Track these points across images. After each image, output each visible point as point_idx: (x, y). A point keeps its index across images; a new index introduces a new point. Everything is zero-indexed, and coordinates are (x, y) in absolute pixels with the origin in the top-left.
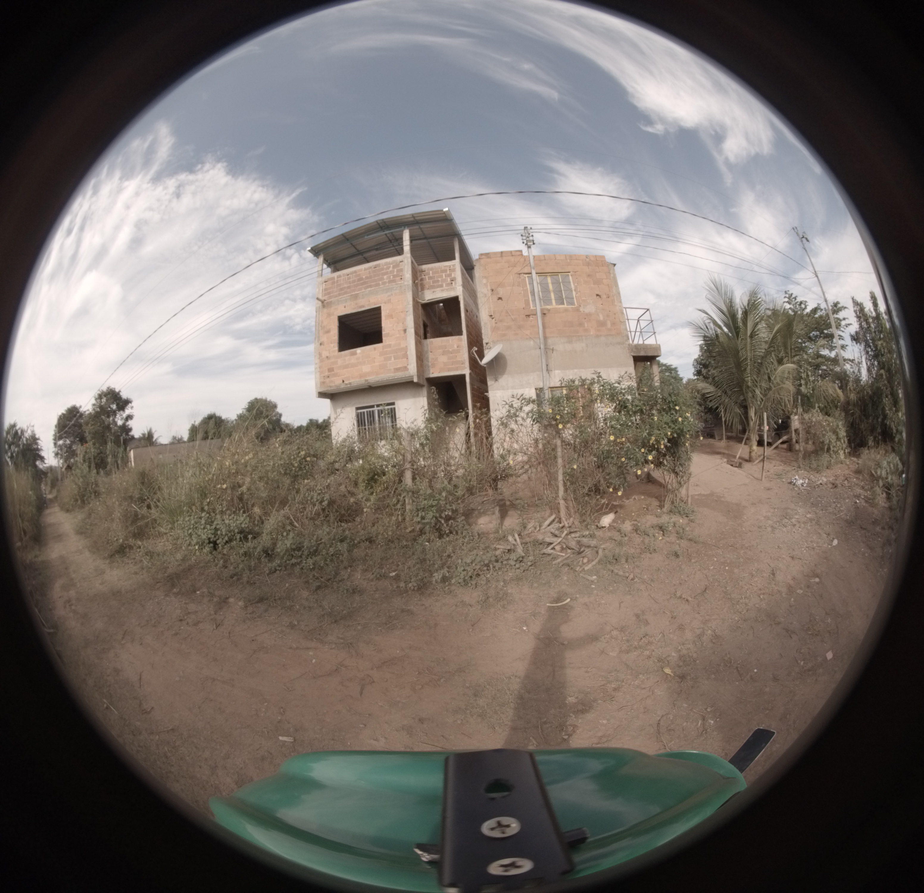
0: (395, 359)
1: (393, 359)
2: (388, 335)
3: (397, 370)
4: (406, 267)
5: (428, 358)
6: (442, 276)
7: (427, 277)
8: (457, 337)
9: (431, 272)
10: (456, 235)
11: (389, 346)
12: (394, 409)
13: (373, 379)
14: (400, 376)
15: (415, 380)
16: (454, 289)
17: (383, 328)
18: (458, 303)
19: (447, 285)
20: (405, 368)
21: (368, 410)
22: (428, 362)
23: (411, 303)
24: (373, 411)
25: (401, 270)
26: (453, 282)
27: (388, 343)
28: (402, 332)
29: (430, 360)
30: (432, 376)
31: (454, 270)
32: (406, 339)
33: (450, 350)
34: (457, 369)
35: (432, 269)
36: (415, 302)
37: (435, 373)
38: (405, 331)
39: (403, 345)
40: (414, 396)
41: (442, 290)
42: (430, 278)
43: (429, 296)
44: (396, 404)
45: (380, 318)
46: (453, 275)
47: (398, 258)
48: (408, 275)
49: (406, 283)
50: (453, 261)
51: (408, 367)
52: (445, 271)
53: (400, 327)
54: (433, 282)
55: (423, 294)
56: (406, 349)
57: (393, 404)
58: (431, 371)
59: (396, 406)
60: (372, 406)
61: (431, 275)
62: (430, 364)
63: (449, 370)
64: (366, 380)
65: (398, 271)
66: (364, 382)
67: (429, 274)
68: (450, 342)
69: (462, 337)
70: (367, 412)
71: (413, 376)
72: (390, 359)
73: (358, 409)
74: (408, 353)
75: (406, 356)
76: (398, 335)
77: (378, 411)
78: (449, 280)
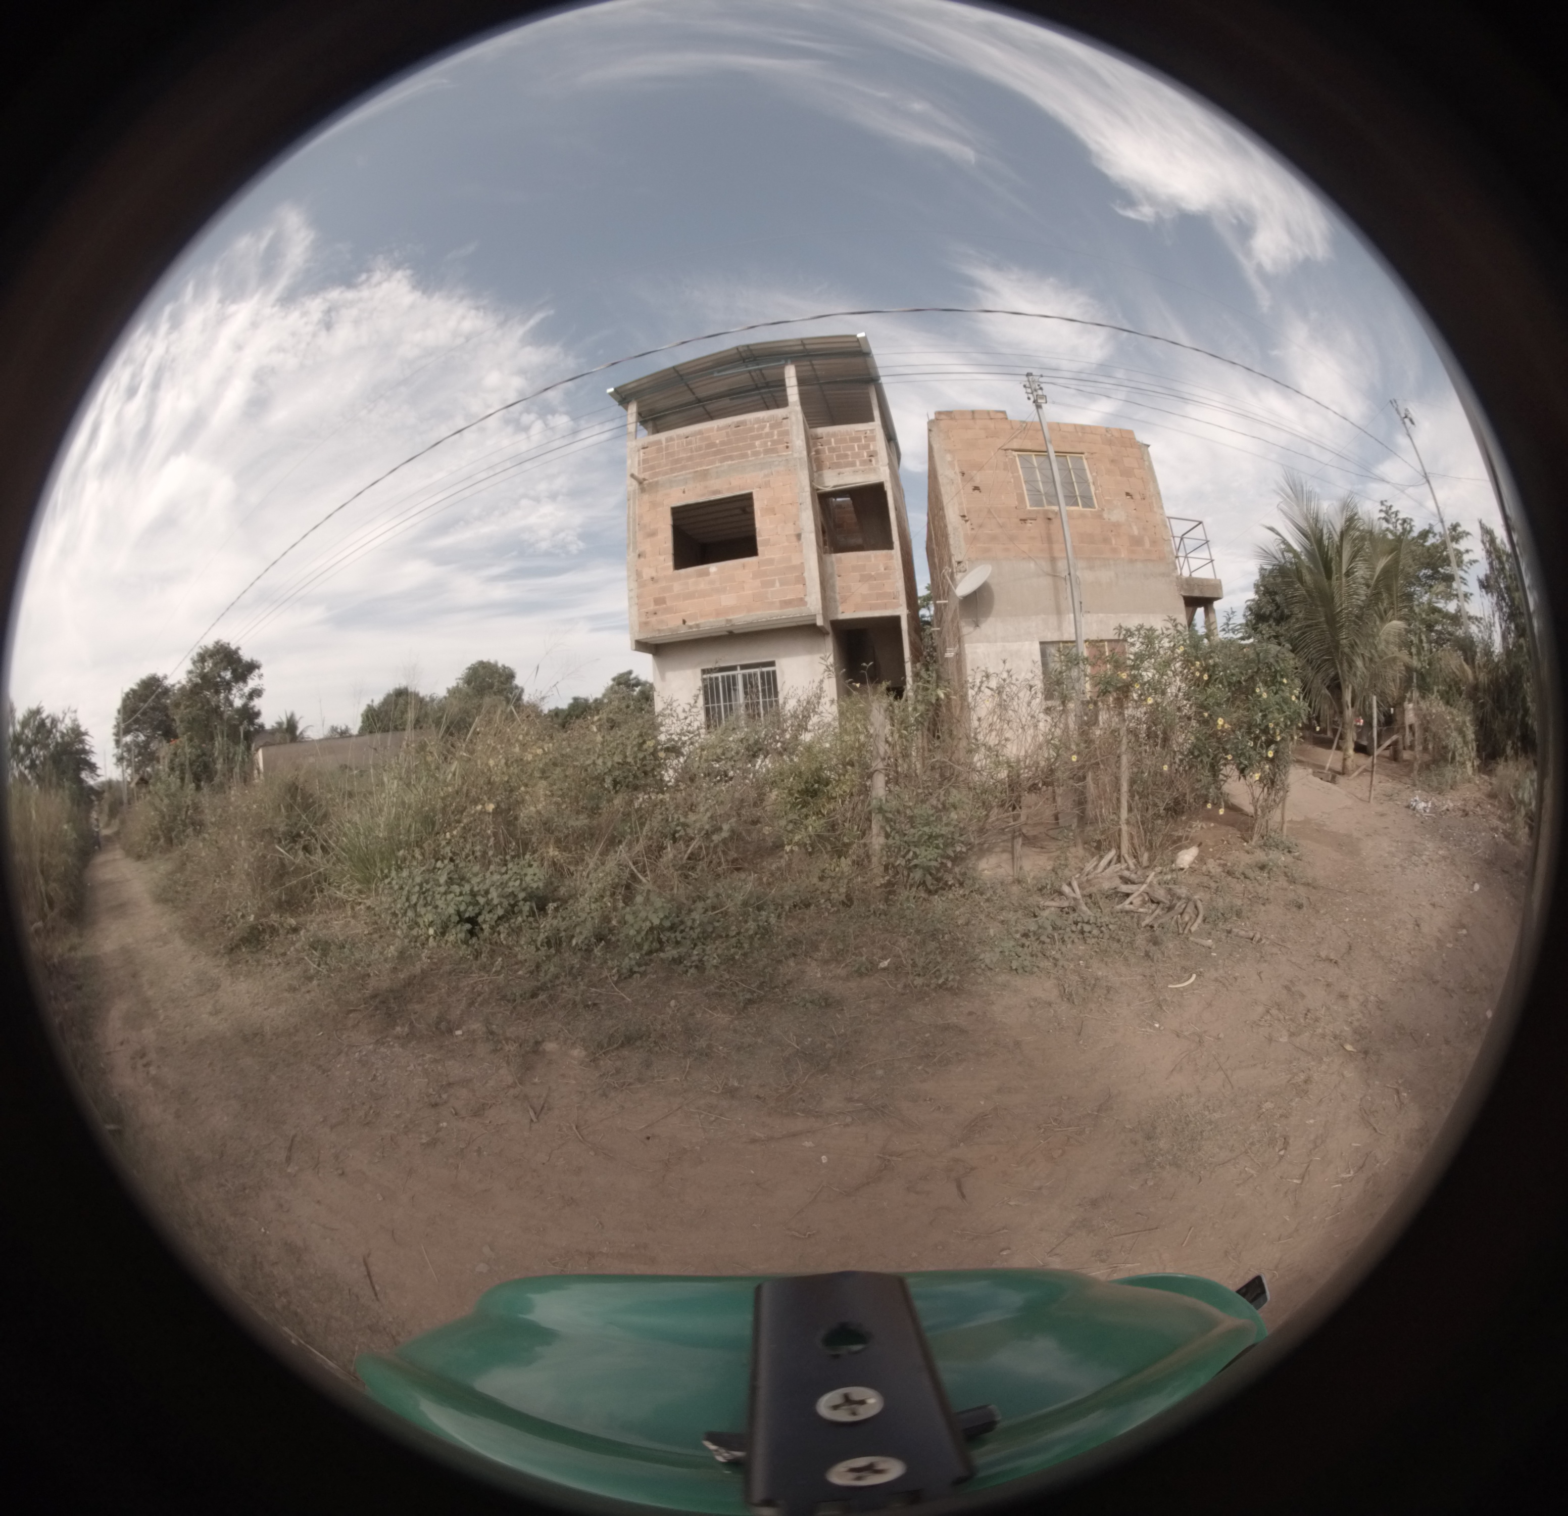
0: (781, 585)
1: (777, 584)
2: (767, 542)
3: (786, 603)
4: (794, 427)
5: (833, 586)
6: (853, 448)
7: (826, 448)
8: (884, 552)
9: (833, 440)
10: (870, 379)
11: (771, 561)
12: (774, 672)
13: (742, 618)
14: (792, 614)
15: (820, 622)
16: (875, 470)
17: (757, 530)
18: (884, 494)
19: (863, 463)
20: (802, 601)
21: (725, 674)
22: (835, 592)
23: (808, 489)
24: (734, 677)
25: (787, 433)
26: (873, 459)
27: (767, 557)
28: (794, 539)
29: (837, 589)
30: (841, 617)
31: (873, 439)
32: (801, 551)
33: (873, 573)
34: (885, 607)
35: (834, 435)
36: (814, 490)
37: (847, 612)
38: (799, 536)
39: (795, 561)
40: (810, 652)
41: (855, 472)
42: (832, 450)
43: (832, 481)
44: (777, 664)
45: (752, 513)
46: (872, 447)
47: (779, 413)
48: (799, 441)
49: (796, 455)
50: (871, 423)
51: (807, 599)
52: (858, 439)
53: (790, 530)
54: (838, 457)
55: (821, 476)
56: (801, 568)
57: (772, 664)
58: (840, 609)
59: (777, 668)
60: (733, 668)
61: (833, 444)
62: (838, 597)
63: (871, 608)
64: (728, 621)
65: (779, 434)
66: (723, 623)
67: (830, 443)
68: (873, 560)
69: (893, 552)
70: (723, 677)
71: (815, 615)
72: (772, 584)
73: (704, 671)
74: (806, 575)
75: (801, 580)
76: (786, 544)
77: (744, 676)
78: (865, 454)
